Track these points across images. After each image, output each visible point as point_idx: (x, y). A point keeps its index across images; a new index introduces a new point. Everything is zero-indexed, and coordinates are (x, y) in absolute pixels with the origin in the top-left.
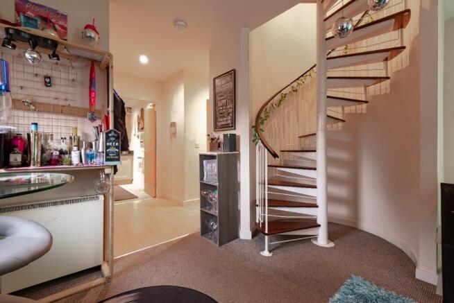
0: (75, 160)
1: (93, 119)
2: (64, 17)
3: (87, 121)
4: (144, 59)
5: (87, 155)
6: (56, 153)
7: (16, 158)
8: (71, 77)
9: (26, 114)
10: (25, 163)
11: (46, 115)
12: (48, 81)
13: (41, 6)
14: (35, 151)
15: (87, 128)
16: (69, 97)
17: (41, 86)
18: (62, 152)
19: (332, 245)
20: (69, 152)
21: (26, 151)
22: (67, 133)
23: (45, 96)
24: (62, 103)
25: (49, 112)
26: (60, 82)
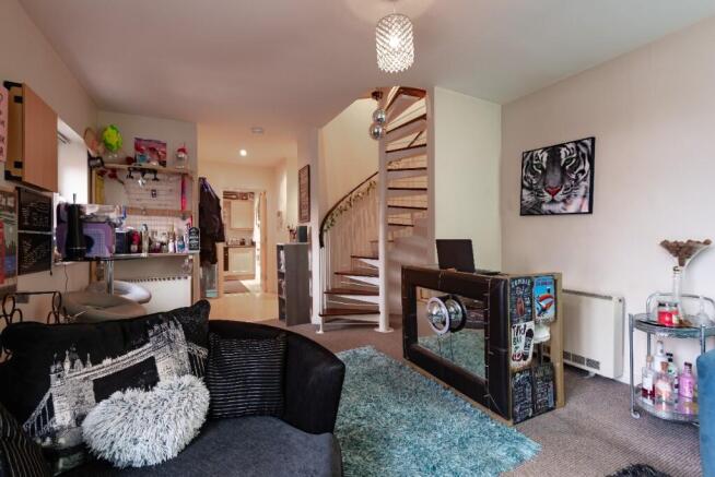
0: (171, 249)
1: (184, 219)
2: (164, 145)
3: (179, 219)
4: (243, 153)
5: (179, 246)
6: (158, 244)
7: (134, 247)
8: (169, 188)
9: (141, 217)
10: (140, 251)
11: (153, 218)
12: (154, 194)
13: (150, 141)
14: (145, 245)
15: (181, 226)
16: (169, 203)
17: (149, 197)
18: (162, 244)
19: (391, 331)
20: (166, 244)
21: (140, 243)
22: (166, 229)
23: (152, 203)
24: (163, 207)
25: (156, 215)
26: (161, 193)
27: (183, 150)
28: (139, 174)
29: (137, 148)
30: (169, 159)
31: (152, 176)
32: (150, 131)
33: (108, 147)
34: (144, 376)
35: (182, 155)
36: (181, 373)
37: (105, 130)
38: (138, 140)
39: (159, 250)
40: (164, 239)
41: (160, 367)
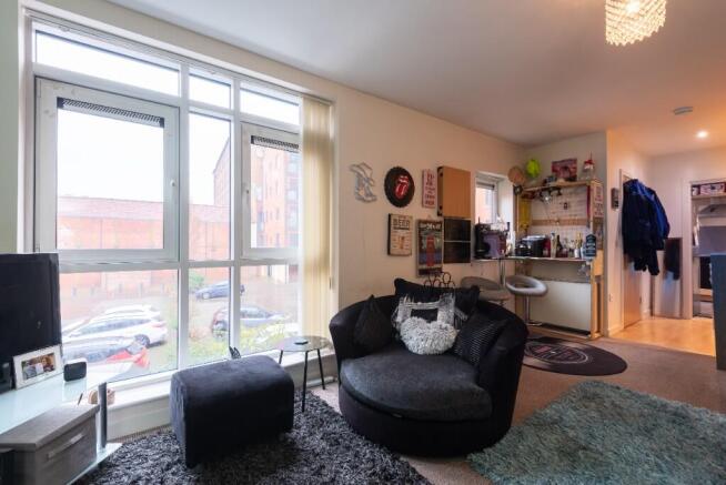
0: (576, 255)
1: (589, 226)
2: (575, 161)
6: (566, 250)
8: (578, 199)
10: (549, 255)
11: (566, 227)
12: (566, 206)
13: (563, 161)
16: (579, 213)
17: (562, 209)
18: (569, 250)
20: (573, 250)
21: (549, 249)
22: (575, 237)
24: (573, 217)
25: (568, 225)
26: (572, 205)
27: (590, 162)
28: (547, 193)
29: (554, 170)
30: (579, 173)
31: (556, 192)
32: (562, 153)
33: (528, 176)
34: (430, 316)
35: (588, 167)
36: (448, 323)
37: (527, 163)
38: (554, 163)
39: (566, 256)
40: (571, 246)
41: (440, 315)
